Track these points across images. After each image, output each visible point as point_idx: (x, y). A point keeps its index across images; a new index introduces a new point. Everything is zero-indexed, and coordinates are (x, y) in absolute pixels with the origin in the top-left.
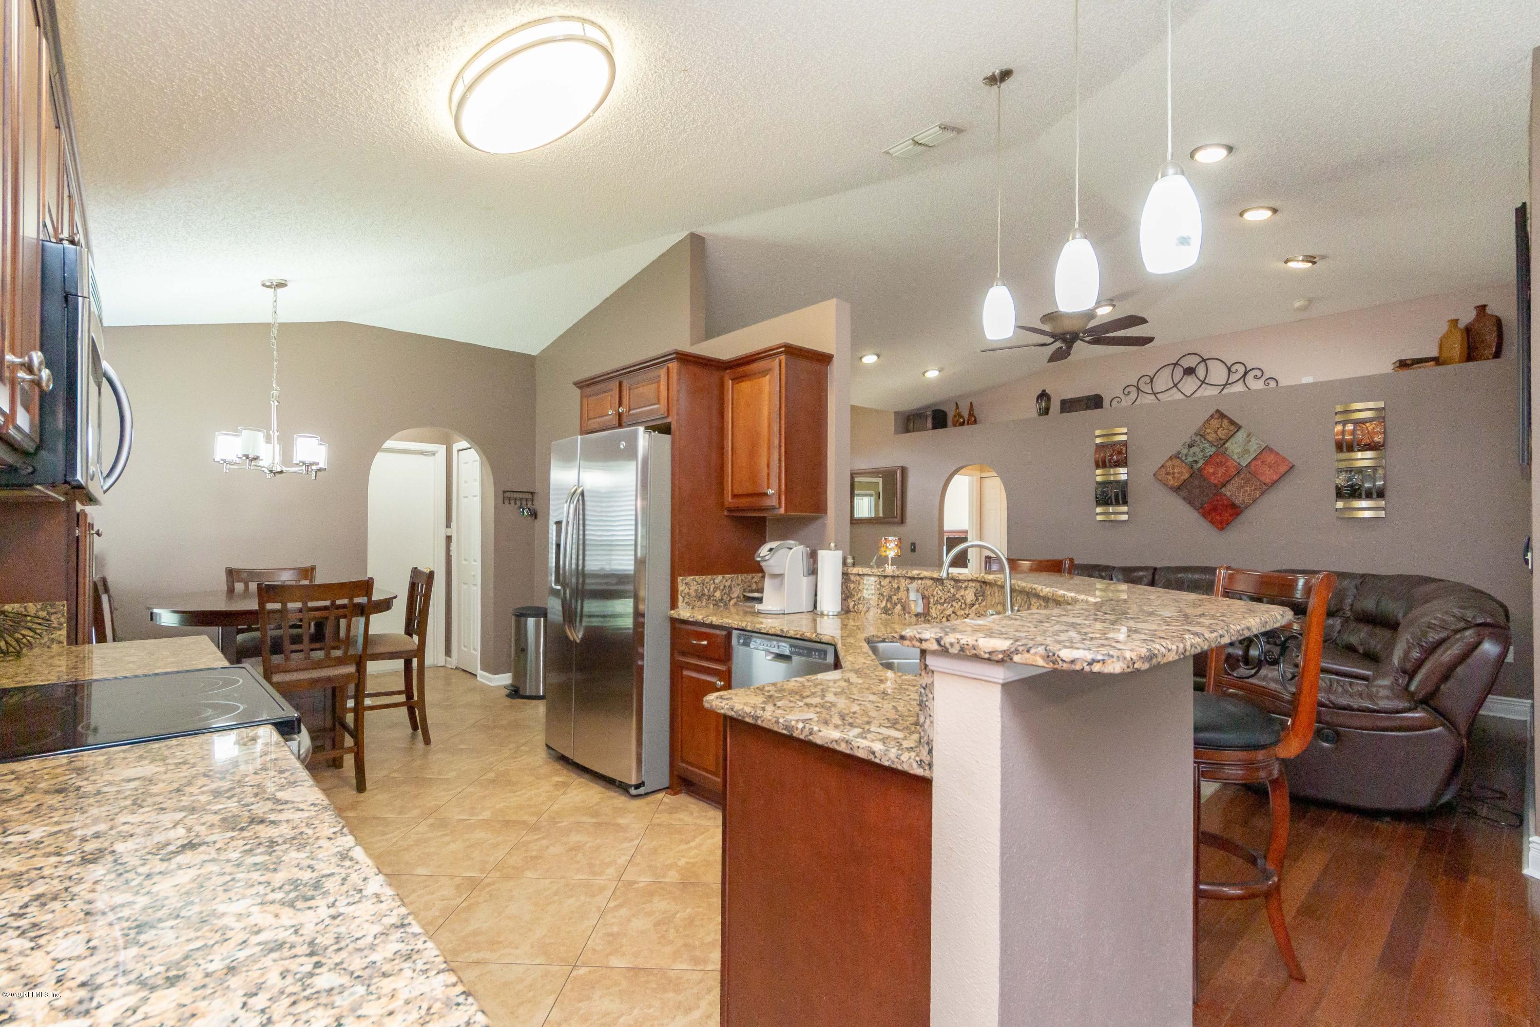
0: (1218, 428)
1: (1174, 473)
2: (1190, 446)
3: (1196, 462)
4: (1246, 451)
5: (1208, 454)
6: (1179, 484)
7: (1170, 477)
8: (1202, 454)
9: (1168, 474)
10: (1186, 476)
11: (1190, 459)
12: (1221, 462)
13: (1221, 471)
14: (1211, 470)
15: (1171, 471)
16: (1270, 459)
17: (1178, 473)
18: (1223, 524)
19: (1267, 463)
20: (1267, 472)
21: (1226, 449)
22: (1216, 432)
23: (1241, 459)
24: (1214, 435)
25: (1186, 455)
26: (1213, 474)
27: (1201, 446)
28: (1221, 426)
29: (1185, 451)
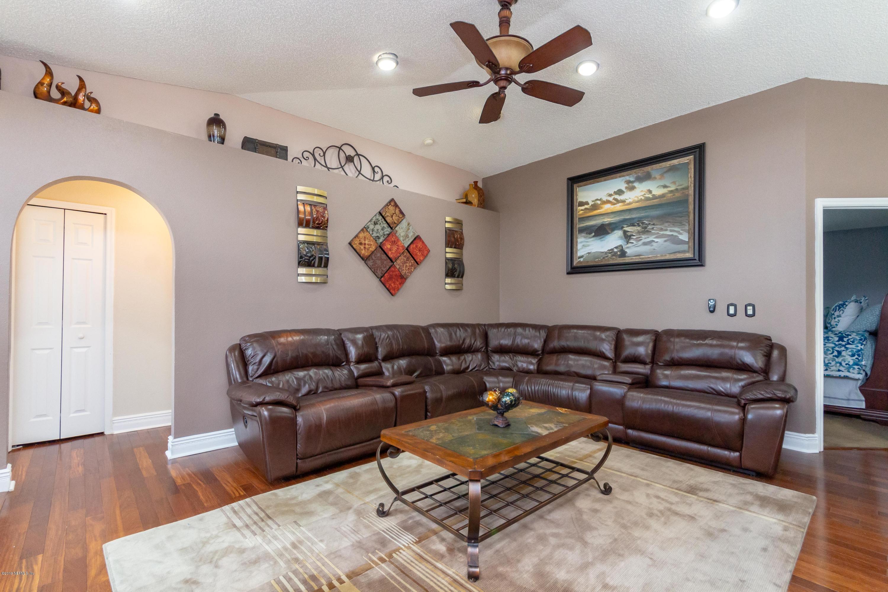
0: (393, 214)
1: (365, 244)
2: (375, 224)
3: (378, 238)
4: (407, 236)
5: (386, 233)
6: (369, 254)
7: (362, 247)
8: (382, 232)
9: (361, 244)
10: (373, 248)
11: (375, 235)
12: (395, 241)
13: (395, 248)
14: (389, 247)
15: (363, 242)
16: (420, 245)
17: (368, 245)
18: (396, 290)
19: (418, 247)
20: (418, 253)
21: (397, 231)
22: (392, 217)
23: (405, 241)
24: (391, 219)
25: (373, 230)
26: (390, 250)
27: (382, 225)
28: (395, 213)
29: (372, 227)
